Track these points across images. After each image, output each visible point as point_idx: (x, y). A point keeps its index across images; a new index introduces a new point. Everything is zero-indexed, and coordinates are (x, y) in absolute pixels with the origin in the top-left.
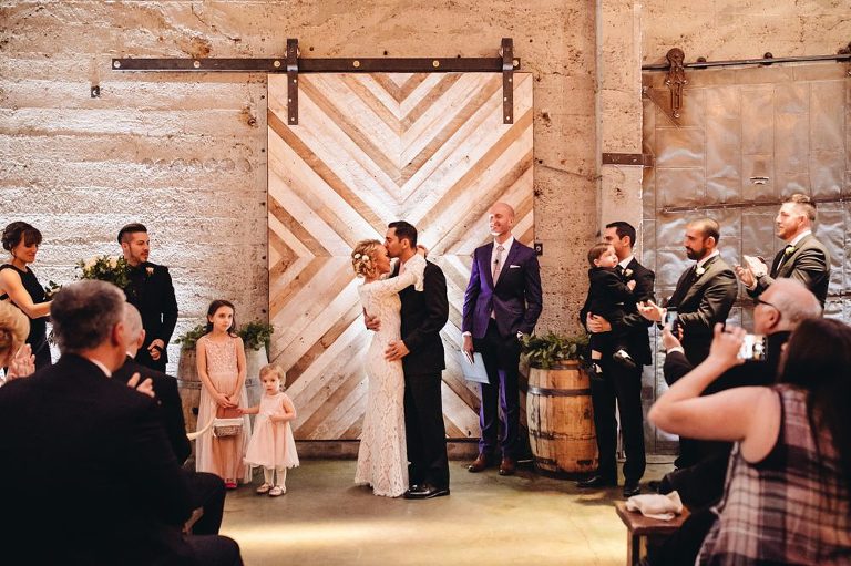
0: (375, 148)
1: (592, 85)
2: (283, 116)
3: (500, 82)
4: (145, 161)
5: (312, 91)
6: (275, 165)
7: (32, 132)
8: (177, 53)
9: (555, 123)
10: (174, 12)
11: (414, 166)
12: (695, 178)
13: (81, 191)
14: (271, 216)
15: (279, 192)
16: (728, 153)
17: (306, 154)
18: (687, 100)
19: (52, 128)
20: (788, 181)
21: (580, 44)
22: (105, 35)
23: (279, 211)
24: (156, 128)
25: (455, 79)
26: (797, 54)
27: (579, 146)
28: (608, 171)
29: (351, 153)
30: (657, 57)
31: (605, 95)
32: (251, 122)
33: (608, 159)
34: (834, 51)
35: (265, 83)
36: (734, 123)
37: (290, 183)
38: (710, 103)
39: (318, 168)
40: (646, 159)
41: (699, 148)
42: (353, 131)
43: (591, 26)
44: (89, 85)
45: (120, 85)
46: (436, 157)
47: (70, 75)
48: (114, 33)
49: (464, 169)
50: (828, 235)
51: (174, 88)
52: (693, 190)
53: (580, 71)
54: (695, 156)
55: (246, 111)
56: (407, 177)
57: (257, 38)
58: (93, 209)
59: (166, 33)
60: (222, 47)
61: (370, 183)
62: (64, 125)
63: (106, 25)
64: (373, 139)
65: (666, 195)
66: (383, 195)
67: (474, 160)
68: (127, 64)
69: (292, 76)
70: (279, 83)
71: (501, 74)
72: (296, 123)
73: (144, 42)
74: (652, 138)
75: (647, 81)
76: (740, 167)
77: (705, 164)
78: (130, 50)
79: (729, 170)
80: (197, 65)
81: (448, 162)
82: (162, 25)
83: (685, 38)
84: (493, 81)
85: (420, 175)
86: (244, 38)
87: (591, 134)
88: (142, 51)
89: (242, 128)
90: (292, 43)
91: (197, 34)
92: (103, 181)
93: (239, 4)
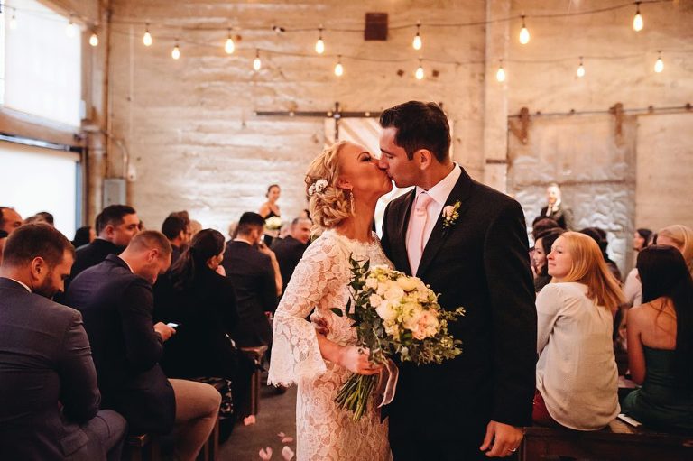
1: (483, 124)
4: (266, 159)
5: (346, 128)
7: (214, 145)
8: (282, 108)
9: (464, 143)
10: (281, 88)
12: (533, 171)
13: (236, 173)
16: (551, 159)
18: (530, 132)
19: (223, 142)
20: (580, 173)
21: (477, 104)
22: (248, 99)
24: (272, 143)
26: (588, 109)
27: (476, 155)
28: (489, 167)
30: (516, 111)
31: (489, 130)
32: (316, 141)
33: (489, 162)
34: (607, 108)
35: (323, 122)
36: (555, 144)
38: (542, 135)
41: (535, 157)
43: (483, 96)
44: (241, 123)
47: (232, 118)
48: (253, 98)
50: (602, 201)
51: (280, 125)
52: (531, 177)
53: (477, 117)
54: (533, 160)
55: (314, 136)
57: (320, 101)
58: (241, 182)
59: (277, 98)
60: (304, 105)
62: (229, 142)
63: (249, 94)
65: (518, 179)
68: (259, 114)
69: (337, 119)
70: (330, 123)
73: (267, 103)
74: (511, 151)
75: (510, 123)
76: (556, 166)
77: (538, 164)
78: (261, 106)
79: (551, 168)
80: (292, 114)
82: (275, 94)
83: (531, 101)
86: (314, 101)
87: (481, 148)
89: (312, 144)
90: (337, 104)
91: (292, 99)
92: (247, 168)
93: (312, 85)
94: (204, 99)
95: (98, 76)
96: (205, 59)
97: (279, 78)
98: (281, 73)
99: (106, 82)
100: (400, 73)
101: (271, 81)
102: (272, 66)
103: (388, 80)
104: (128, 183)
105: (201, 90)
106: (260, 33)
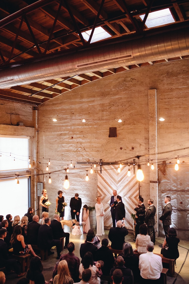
0: (113, 178)
2: (99, 172)
3: (133, 167)
4: (81, 178)
5: (104, 168)
6: (99, 180)
8: (85, 161)
10: (85, 154)
11: (120, 181)
12: (168, 186)
14: (98, 188)
15: (99, 184)
16: (174, 181)
17: (103, 178)
18: (166, 170)
20: (187, 187)
22: (75, 158)
23: (99, 187)
25: (126, 166)
28: (151, 184)
29: (110, 179)
32: (96, 172)
33: (151, 182)
37: (101, 183)
39: (105, 181)
40: (159, 181)
42: (110, 175)
45: (78, 166)
46: (123, 180)
48: (77, 158)
49: (127, 182)
51: (84, 166)
54: (168, 181)
56: (118, 183)
57: (96, 159)
58: (74, 185)
59: (84, 158)
60: (91, 160)
61: (113, 184)
63: (76, 156)
64: (113, 176)
65: (163, 188)
66: (115, 186)
67: (129, 180)
68: (78, 163)
69: (101, 166)
70: (99, 166)
71: (133, 166)
72: (101, 173)
73: (81, 159)
74: (160, 178)
75: (158, 167)
76: (177, 184)
77: (170, 183)
78: (79, 160)
80: (88, 163)
81: (125, 181)
82: (83, 156)
83: (167, 158)
84: (132, 167)
85: (120, 183)
86: (94, 158)
88: (81, 161)
89: (94, 173)
90: (101, 160)
91: (88, 158)
92: (75, 181)
93: (93, 153)
94: (63, 158)
95: (35, 151)
96: (63, 145)
97: (84, 151)
98: (84, 149)
99: (37, 153)
100: (121, 148)
101: (82, 152)
102: (82, 147)
103: (117, 151)
104: (44, 184)
105: (62, 155)
106: (78, 136)
